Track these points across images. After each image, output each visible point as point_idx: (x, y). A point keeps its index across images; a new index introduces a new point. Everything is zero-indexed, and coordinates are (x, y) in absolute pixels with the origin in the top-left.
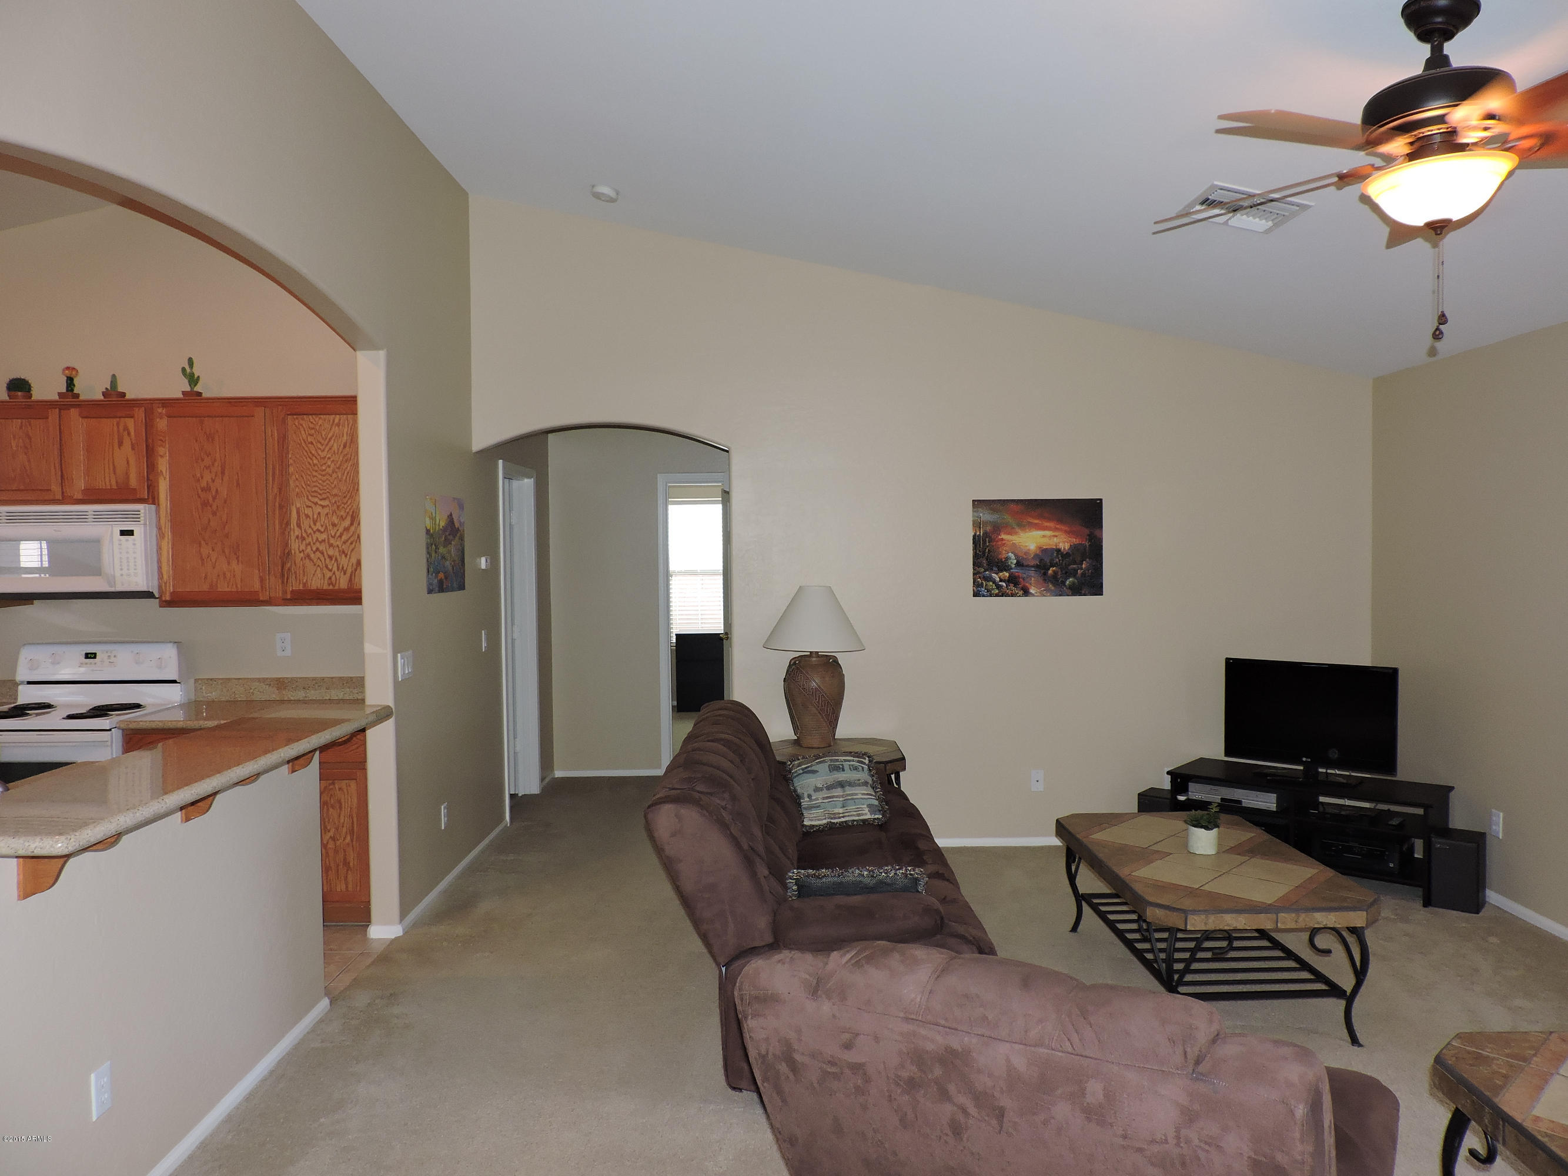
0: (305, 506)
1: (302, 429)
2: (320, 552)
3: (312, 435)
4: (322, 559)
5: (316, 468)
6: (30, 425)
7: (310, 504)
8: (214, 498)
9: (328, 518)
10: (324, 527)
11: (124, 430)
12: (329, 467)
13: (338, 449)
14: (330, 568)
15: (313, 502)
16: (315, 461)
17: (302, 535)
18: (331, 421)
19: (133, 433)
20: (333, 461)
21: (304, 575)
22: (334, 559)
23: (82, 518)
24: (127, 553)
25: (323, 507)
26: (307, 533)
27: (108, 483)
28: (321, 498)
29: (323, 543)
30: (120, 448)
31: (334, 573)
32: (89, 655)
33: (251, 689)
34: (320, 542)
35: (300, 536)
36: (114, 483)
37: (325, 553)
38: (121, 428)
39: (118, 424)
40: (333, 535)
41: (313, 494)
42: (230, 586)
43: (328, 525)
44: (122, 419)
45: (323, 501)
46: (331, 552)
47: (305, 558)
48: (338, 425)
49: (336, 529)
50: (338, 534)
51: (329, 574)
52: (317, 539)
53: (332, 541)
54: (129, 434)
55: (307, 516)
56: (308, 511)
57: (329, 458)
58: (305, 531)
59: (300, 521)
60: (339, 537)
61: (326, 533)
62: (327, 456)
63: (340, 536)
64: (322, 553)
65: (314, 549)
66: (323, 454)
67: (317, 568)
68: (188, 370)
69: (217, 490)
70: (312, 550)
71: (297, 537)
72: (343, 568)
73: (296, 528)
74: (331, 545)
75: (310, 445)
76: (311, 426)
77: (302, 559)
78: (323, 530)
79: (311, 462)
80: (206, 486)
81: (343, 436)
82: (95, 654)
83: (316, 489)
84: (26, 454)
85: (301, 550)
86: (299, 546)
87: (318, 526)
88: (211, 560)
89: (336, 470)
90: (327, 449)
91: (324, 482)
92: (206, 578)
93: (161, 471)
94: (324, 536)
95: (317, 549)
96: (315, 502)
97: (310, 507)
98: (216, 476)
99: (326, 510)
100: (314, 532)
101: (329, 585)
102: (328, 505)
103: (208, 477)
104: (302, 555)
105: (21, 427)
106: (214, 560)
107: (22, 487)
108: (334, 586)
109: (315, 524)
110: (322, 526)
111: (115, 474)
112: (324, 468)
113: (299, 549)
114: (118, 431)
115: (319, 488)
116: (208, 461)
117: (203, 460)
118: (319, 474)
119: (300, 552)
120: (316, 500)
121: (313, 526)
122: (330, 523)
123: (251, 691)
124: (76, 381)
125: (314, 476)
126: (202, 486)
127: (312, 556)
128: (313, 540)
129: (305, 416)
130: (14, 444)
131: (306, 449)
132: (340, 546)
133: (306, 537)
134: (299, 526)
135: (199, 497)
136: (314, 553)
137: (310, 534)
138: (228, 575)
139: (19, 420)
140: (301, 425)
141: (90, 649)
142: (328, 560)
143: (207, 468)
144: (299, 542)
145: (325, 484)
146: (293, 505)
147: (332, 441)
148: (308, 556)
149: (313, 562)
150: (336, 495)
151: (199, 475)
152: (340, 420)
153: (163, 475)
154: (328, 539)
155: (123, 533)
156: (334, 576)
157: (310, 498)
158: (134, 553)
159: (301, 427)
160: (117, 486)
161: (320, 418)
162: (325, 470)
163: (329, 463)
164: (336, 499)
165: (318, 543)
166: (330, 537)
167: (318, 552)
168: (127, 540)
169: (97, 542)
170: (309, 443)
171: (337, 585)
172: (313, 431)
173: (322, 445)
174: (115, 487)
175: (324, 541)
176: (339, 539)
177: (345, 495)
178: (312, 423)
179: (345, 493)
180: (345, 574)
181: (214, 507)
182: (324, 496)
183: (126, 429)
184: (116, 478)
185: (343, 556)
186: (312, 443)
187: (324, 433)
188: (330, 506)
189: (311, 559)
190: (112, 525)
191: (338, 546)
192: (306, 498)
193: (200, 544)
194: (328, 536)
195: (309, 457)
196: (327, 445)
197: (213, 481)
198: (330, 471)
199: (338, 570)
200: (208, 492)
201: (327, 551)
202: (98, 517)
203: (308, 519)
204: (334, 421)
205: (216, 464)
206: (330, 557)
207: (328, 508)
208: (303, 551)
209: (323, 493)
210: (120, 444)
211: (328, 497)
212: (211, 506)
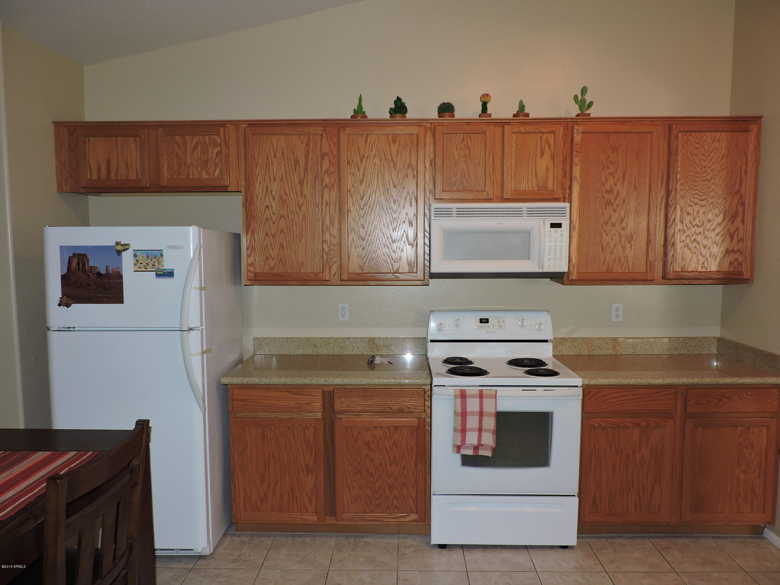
0: (687, 205)
1: (689, 143)
2: (697, 242)
3: (697, 148)
4: (698, 247)
5: (698, 175)
6: (470, 138)
7: (692, 204)
8: (616, 199)
9: (705, 215)
10: (702, 222)
11: (546, 144)
12: (709, 174)
13: (717, 160)
14: (704, 254)
15: (693, 202)
16: (698, 170)
17: (683, 228)
18: (713, 138)
19: (552, 146)
20: (712, 169)
21: (683, 261)
22: (707, 248)
23: (518, 213)
24: (556, 241)
25: (702, 206)
26: (687, 227)
27: (530, 187)
28: (701, 198)
29: (699, 235)
30: (541, 158)
31: (707, 259)
32: (483, 321)
33: (593, 346)
34: (697, 235)
35: (682, 229)
36: (535, 185)
37: (701, 243)
38: (543, 143)
39: (541, 139)
40: (708, 228)
41: (695, 196)
42: (623, 269)
43: (704, 221)
44: (545, 135)
45: (702, 202)
46: (705, 242)
47: (684, 247)
48: (718, 140)
49: (710, 223)
50: (712, 228)
51: (702, 259)
52: (695, 232)
53: (707, 233)
54: (549, 146)
55: (689, 214)
56: (690, 210)
57: (709, 167)
58: (686, 225)
59: (683, 218)
60: (712, 230)
61: (702, 227)
62: (708, 165)
63: (714, 230)
64: (699, 243)
65: (692, 240)
66: (704, 164)
67: (693, 254)
68: (580, 97)
69: (618, 192)
70: (690, 240)
71: (679, 230)
72: (714, 255)
73: (679, 223)
74: (706, 237)
75: (695, 157)
76: (697, 141)
77: (682, 248)
78: (700, 225)
79: (695, 170)
80: (609, 189)
81: (722, 149)
82: (488, 319)
83: (697, 192)
84: (465, 162)
85: (681, 240)
86: (680, 237)
87: (697, 222)
88: (609, 248)
89: (714, 177)
90: (708, 160)
91: (704, 186)
92: (605, 261)
93: (575, 176)
94: (701, 230)
95: (695, 240)
96: (696, 202)
97: (691, 206)
98: (618, 181)
99: (704, 209)
100: (693, 227)
101: (702, 268)
102: (706, 205)
103: (611, 181)
104: (682, 244)
105: (463, 141)
106: (612, 248)
107: (461, 189)
108: (706, 269)
109: (694, 220)
110: (700, 221)
111: (536, 178)
112: (704, 175)
113: (680, 239)
114: (541, 145)
115: (700, 191)
116: (612, 169)
117: (608, 168)
118: (701, 180)
119: (681, 242)
120: (696, 201)
121: (692, 221)
122: (707, 219)
123: (593, 348)
124: (489, 106)
125: (696, 182)
126: (606, 189)
127: (691, 245)
128: (691, 232)
129: (693, 133)
130: (456, 153)
131: (692, 159)
132: (713, 238)
133: (686, 230)
134: (682, 222)
135: (603, 197)
136: (692, 243)
137: (690, 228)
138: (623, 259)
139: (462, 135)
140: (689, 140)
141: (484, 316)
142: (702, 248)
143: (611, 174)
144: (680, 234)
145: (704, 188)
146: (678, 204)
147: (713, 154)
148: (687, 246)
149: (691, 250)
150: (713, 197)
151: (604, 180)
152: (720, 137)
153: (577, 180)
154: (704, 232)
155: (553, 226)
156: (706, 262)
157: (692, 199)
158: (561, 241)
159: (688, 142)
160: (538, 188)
161: (705, 135)
162: (705, 177)
163: (709, 171)
164: (712, 200)
165: (695, 235)
166: (705, 230)
167: (695, 242)
168: (556, 232)
169: (528, 233)
170: (694, 155)
171: (709, 268)
172: (698, 145)
173: (705, 157)
174: (536, 189)
175: (700, 233)
176: (713, 231)
177: (720, 197)
178: (698, 138)
179: (720, 195)
180: (715, 260)
181: (615, 206)
182: (703, 198)
183: (547, 142)
184: (537, 181)
185: (715, 245)
186: (696, 155)
187: (706, 147)
188: (707, 205)
189: (689, 248)
190: (544, 219)
191: (711, 237)
192: (688, 199)
193: (602, 234)
194: (704, 229)
195: (694, 167)
196: (708, 157)
197: (616, 185)
198: (708, 177)
199: (710, 256)
200: (610, 193)
201: (702, 242)
202: (531, 213)
203: (689, 216)
204: (715, 137)
205: (619, 171)
206: (705, 247)
207: (705, 207)
208: (683, 241)
209: (703, 195)
210: (542, 154)
211: (706, 199)
212: (612, 205)
